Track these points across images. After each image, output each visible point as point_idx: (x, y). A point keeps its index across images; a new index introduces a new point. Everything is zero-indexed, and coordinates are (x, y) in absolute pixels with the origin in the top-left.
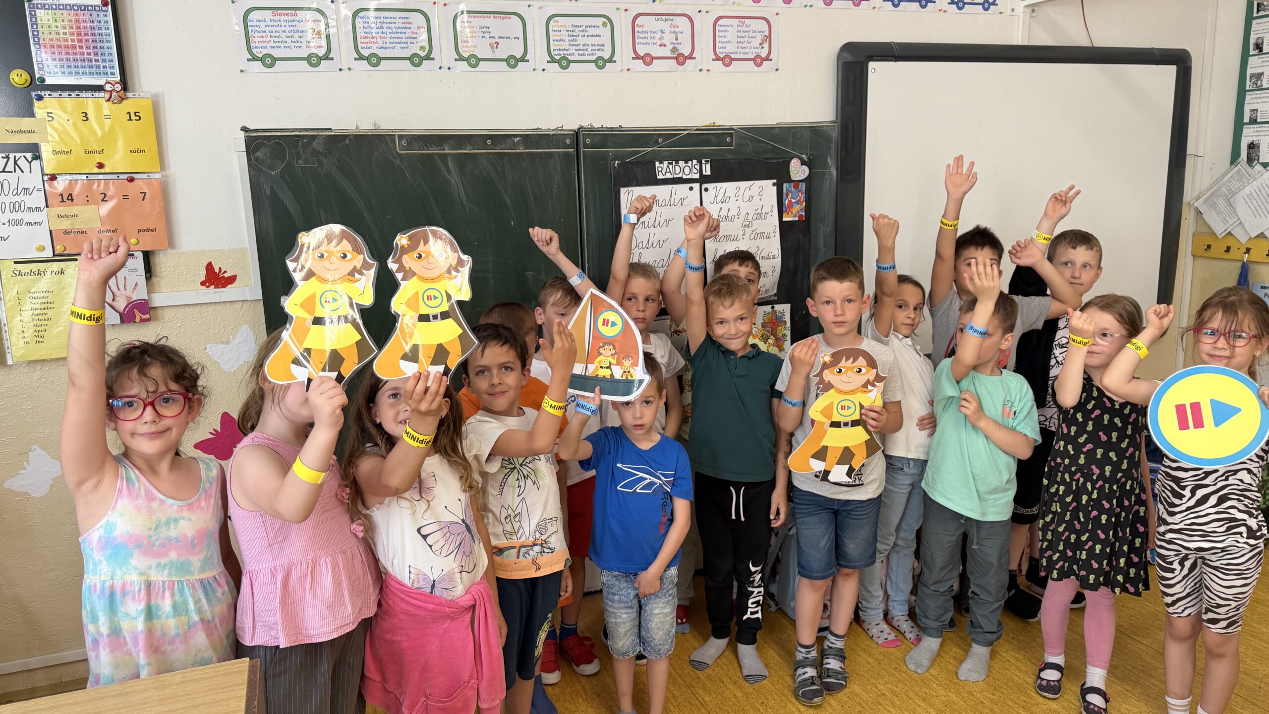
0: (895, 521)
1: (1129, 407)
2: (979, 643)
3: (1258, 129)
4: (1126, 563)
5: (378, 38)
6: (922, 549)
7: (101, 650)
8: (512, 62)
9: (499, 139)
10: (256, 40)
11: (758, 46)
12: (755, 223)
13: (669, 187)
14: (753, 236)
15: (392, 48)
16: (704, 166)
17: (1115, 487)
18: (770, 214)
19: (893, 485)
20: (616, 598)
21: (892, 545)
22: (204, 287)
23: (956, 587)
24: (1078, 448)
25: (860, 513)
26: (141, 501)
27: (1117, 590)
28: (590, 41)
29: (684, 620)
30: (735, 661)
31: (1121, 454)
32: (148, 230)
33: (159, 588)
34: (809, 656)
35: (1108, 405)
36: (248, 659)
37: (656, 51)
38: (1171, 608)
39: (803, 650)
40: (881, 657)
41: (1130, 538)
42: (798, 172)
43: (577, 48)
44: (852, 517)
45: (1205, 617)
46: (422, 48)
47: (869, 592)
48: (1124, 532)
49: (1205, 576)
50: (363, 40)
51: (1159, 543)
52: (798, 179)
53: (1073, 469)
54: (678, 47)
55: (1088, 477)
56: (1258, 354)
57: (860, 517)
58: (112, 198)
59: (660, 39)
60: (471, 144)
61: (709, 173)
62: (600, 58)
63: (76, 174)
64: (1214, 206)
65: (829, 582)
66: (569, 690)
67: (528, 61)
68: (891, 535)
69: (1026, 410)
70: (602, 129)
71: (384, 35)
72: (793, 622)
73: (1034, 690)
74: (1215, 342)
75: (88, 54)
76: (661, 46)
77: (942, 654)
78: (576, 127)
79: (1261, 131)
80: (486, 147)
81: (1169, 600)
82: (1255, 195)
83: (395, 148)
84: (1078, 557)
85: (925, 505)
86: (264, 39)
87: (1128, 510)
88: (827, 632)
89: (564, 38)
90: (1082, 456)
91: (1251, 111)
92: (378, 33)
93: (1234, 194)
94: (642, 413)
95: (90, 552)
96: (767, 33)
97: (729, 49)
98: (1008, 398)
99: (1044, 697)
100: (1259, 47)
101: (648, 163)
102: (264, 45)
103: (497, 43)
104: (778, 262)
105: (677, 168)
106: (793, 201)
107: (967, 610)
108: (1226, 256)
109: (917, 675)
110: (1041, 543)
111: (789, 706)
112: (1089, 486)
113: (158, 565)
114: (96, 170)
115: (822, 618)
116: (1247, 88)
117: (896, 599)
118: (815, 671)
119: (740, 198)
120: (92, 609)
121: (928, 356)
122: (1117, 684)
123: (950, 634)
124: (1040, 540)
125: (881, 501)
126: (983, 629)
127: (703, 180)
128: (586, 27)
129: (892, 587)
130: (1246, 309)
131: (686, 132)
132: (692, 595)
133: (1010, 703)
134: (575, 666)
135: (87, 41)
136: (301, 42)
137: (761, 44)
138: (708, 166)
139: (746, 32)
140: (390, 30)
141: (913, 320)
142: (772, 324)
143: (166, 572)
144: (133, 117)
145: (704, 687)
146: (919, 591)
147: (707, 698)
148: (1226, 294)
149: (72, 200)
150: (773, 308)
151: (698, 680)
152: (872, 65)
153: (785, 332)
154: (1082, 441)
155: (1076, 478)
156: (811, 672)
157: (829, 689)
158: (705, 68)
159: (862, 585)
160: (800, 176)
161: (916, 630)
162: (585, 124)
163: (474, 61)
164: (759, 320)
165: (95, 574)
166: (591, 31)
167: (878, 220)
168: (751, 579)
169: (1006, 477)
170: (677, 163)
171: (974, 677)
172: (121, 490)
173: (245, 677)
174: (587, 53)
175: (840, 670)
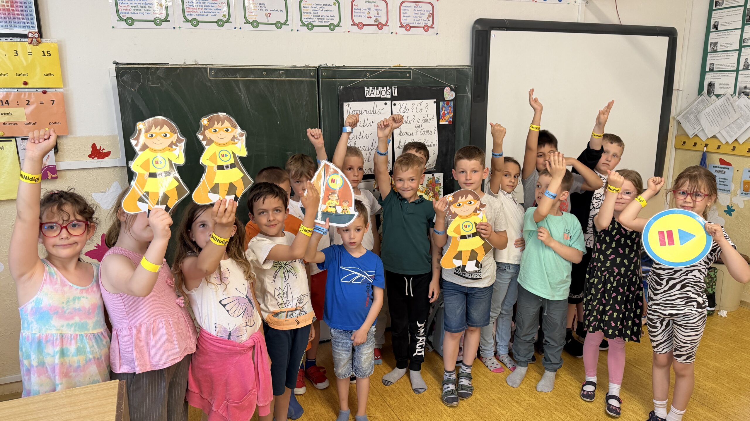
0: (501, 300)
1: (635, 234)
2: (549, 370)
3: (714, 75)
4: (632, 324)
5: (198, 9)
6: (517, 315)
7: (32, 375)
8: (279, 25)
9: (270, 71)
10: (122, 8)
11: (426, 19)
12: (424, 125)
13: (373, 102)
14: (422, 133)
15: (206, 15)
16: (393, 90)
17: (626, 280)
18: (432, 120)
19: (500, 279)
20: (340, 344)
21: (499, 314)
22: (91, 159)
23: (536, 338)
24: (606, 257)
25: (480, 295)
26: (58, 286)
27: (627, 339)
28: (326, 13)
29: (379, 357)
30: (408, 380)
31: (630, 261)
32: (55, 123)
33: (68, 338)
34: (451, 377)
35: (624, 232)
36: (118, 380)
37: (365, 21)
38: (656, 349)
39: (448, 374)
40: (492, 378)
41: (634, 309)
42: (449, 95)
43: (318, 18)
44: (475, 297)
45: (674, 354)
46: (224, 16)
47: (485, 340)
48: (631, 306)
49: (675, 330)
50: (188, 10)
51: (649, 312)
52: (449, 99)
53: (603, 269)
54: (379, 18)
55: (611, 274)
56: (709, 204)
57: (480, 297)
58: (33, 103)
59: (368, 14)
60: (254, 75)
61: (396, 94)
62: (332, 24)
63: (10, 88)
64: (688, 119)
65: (462, 333)
66: (311, 398)
67: (288, 25)
68: (499, 307)
69: (577, 235)
70: (333, 67)
71: (201, 7)
72: (442, 358)
73: (579, 397)
74: (685, 199)
75: (17, 14)
76: (368, 18)
77: (528, 376)
78: (317, 65)
79: (715, 76)
80: (262, 76)
81: (654, 344)
82: (711, 113)
83: (207, 76)
84: (604, 319)
85: (518, 291)
86: (127, 8)
87: (633, 293)
88: (461, 364)
89: (310, 11)
90: (609, 262)
91: (710, 64)
92: (197, 6)
93: (699, 112)
94: (354, 236)
95: (26, 317)
96: (431, 12)
97: (409, 21)
98: (566, 228)
99: (585, 401)
100: (716, 27)
101: (360, 88)
102: (127, 11)
103: (270, 14)
104: (436, 148)
105: (378, 91)
106: (446, 112)
107: (543, 351)
108: (694, 148)
109: (513, 389)
110: (584, 312)
111: (439, 406)
112: (612, 279)
113: (68, 325)
114: (23, 86)
115: (458, 355)
116: (709, 51)
117: (501, 344)
118: (454, 386)
119: (415, 110)
120: (26, 351)
121: (522, 204)
122: (627, 393)
123: (532, 365)
124: (585, 310)
125: (493, 288)
126: (551, 362)
127: (393, 99)
128: (324, 5)
129: (499, 338)
130: (703, 179)
131: (383, 70)
132: (383, 342)
133: (566, 404)
134: (314, 384)
135: (17, 6)
136: (150, 10)
137: (428, 18)
138: (396, 91)
139: (419, 10)
140: (204, 5)
141: (514, 183)
142: (433, 184)
143: (73, 329)
144: (46, 54)
145: (390, 396)
146: (514, 340)
147: (391, 402)
148: (692, 170)
149: (8, 104)
150: (433, 175)
151: (386, 391)
152: (493, 33)
153: (440, 189)
154: (608, 253)
155: (604, 274)
156: (452, 387)
157: (463, 396)
158: (394, 32)
159: (482, 336)
160: (450, 98)
161: (513, 362)
162: (323, 63)
163: (255, 24)
164: (425, 183)
165: (28, 329)
166: (327, 8)
167: (494, 127)
168: (418, 331)
169: (566, 274)
170: (377, 88)
171: (546, 389)
172: (45, 280)
173: (116, 391)
174: (324, 21)
175: (469, 385)
